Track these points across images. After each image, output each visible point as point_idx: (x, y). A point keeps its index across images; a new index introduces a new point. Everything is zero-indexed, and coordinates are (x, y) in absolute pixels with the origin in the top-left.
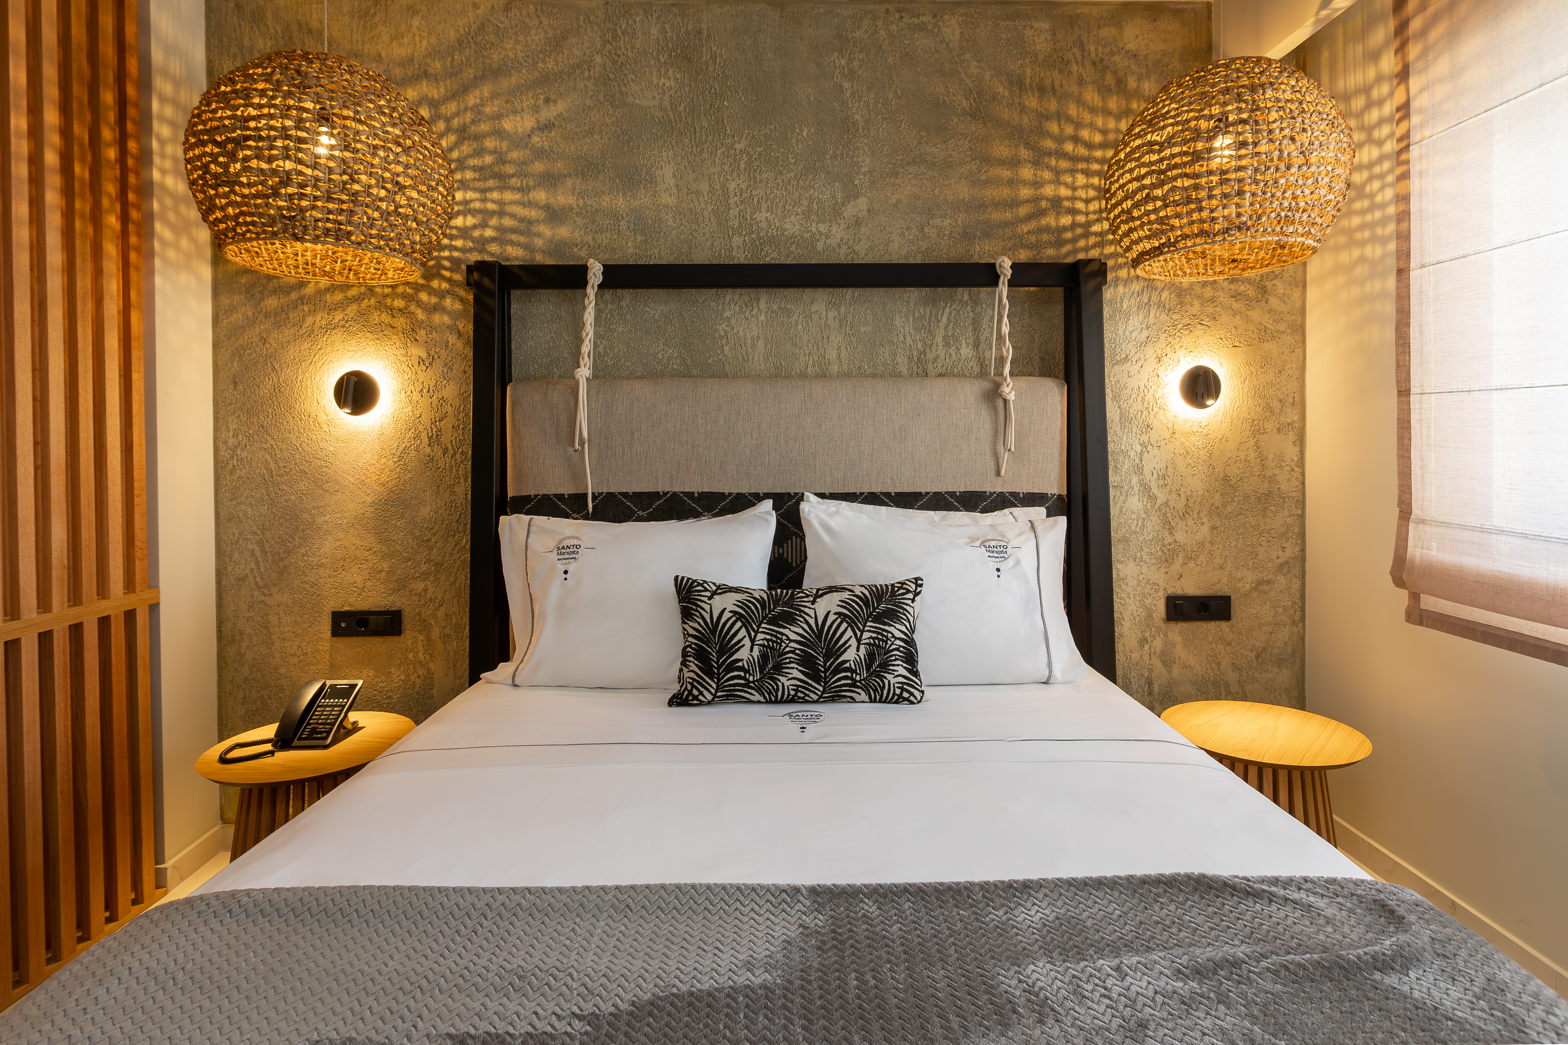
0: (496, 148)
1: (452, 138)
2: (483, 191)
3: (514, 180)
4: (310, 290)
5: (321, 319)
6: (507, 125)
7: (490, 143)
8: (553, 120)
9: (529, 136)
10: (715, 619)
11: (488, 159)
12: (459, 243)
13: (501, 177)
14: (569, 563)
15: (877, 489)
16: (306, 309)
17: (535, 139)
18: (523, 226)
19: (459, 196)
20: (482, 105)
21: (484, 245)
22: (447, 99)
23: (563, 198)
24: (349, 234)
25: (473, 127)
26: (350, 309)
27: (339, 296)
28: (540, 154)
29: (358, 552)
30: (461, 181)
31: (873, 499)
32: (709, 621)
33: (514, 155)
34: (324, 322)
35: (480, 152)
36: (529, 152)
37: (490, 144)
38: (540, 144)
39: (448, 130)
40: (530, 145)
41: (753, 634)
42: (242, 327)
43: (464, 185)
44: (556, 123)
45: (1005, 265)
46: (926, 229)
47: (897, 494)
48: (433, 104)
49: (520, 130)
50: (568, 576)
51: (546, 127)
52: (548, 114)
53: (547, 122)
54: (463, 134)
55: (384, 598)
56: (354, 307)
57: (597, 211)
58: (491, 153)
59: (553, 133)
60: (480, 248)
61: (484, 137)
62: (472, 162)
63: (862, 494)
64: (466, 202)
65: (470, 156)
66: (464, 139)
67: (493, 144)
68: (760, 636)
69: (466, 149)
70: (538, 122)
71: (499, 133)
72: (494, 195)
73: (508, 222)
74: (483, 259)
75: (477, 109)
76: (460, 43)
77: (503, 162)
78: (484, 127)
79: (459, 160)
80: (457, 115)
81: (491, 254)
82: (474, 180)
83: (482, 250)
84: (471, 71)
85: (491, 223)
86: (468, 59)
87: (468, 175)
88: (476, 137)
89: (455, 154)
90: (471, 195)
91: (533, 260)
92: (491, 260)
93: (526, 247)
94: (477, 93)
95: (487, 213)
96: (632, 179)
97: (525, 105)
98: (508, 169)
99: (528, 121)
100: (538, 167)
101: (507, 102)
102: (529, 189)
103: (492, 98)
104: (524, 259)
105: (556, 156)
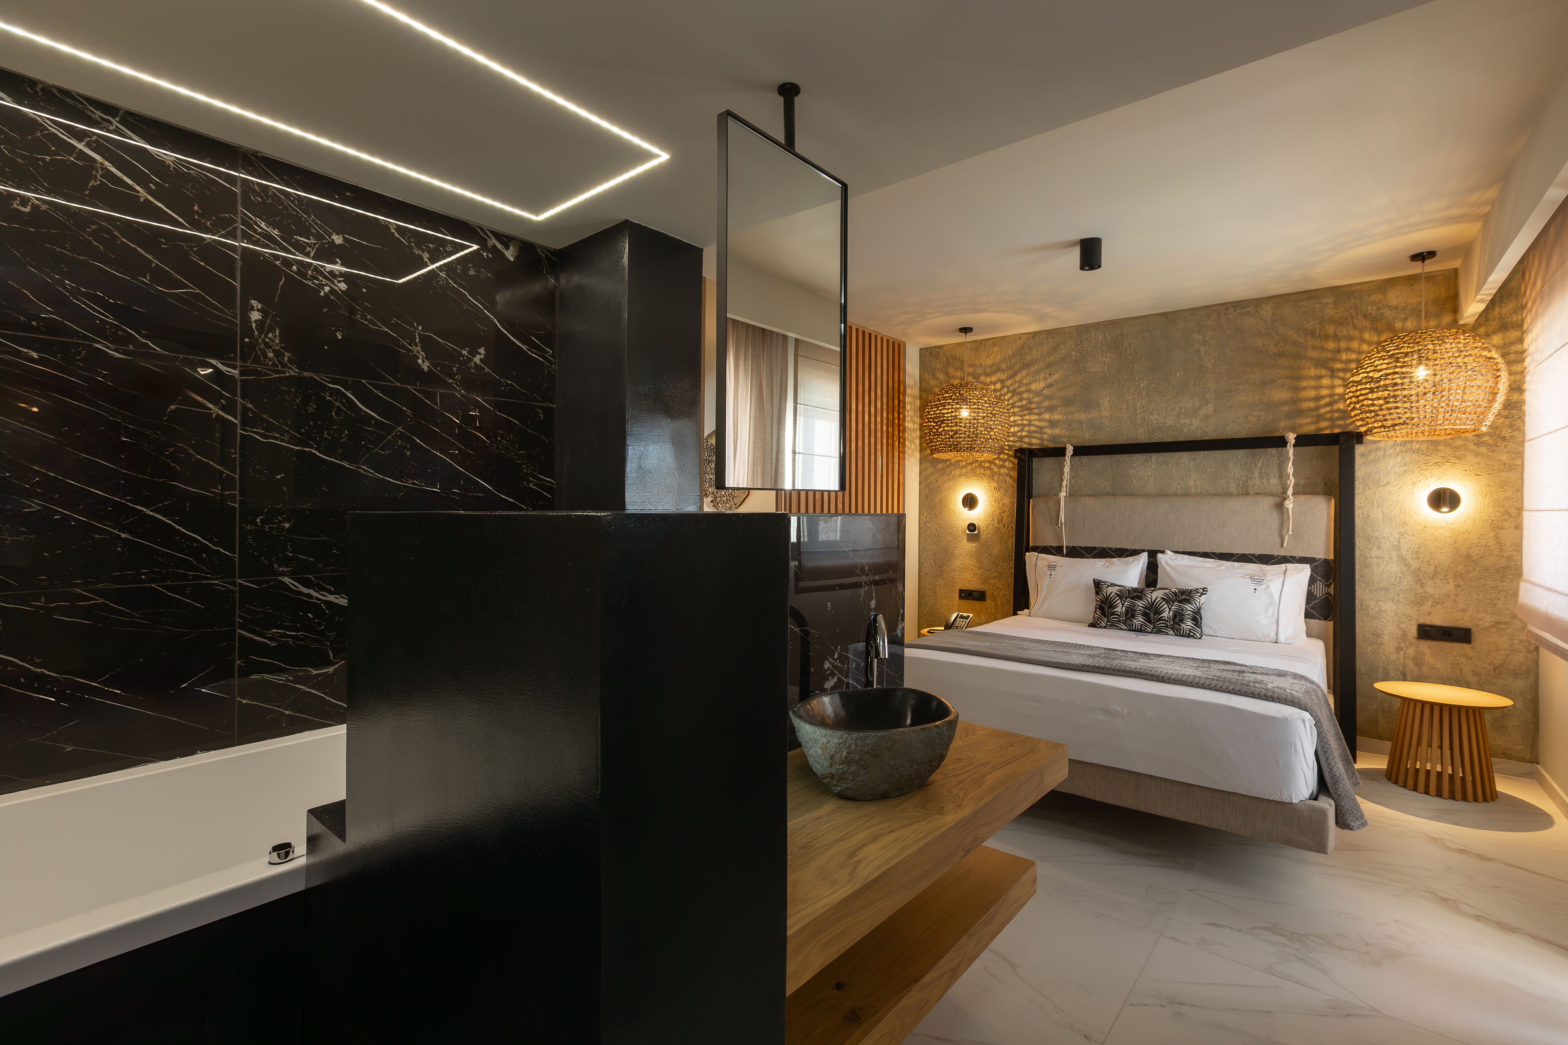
1: (1010, 395)
2: (1022, 416)
3: (1035, 410)
5: (958, 472)
6: (1033, 387)
7: (1025, 396)
8: (1053, 382)
9: (1043, 390)
10: (1108, 595)
11: (1025, 402)
12: (1011, 439)
13: (1030, 409)
14: (1052, 572)
15: (1208, 550)
16: (954, 468)
17: (1045, 392)
18: (1038, 430)
19: (1012, 419)
20: (1022, 380)
21: (1022, 439)
22: (1008, 379)
23: (1057, 416)
24: (975, 448)
25: (1018, 389)
26: (968, 467)
28: (1047, 398)
29: (970, 566)
30: (1013, 413)
31: (1205, 555)
32: (1105, 596)
33: (1036, 399)
35: (1021, 400)
36: (1042, 397)
38: (1047, 393)
39: (1008, 392)
40: (1043, 394)
41: (1123, 602)
42: (929, 476)
43: (1014, 414)
44: (1054, 384)
45: (1291, 438)
46: (1249, 418)
47: (1220, 554)
48: (1002, 382)
49: (1038, 388)
50: (1051, 576)
52: (1051, 380)
53: (1050, 384)
54: (1014, 393)
55: (978, 584)
56: (970, 467)
57: (1072, 421)
58: (1025, 399)
59: (1053, 388)
60: (1020, 440)
61: (1023, 393)
62: (1017, 404)
63: (1200, 552)
64: (1015, 421)
65: (1017, 402)
66: (1014, 395)
67: (1027, 396)
68: (1126, 603)
69: (1015, 399)
70: (1047, 384)
71: (1029, 391)
72: (1027, 417)
73: (1032, 428)
74: (1022, 445)
75: (1020, 382)
76: (1013, 355)
77: (1031, 403)
78: (1023, 389)
79: (1012, 404)
80: (1012, 385)
81: (1025, 443)
82: (1018, 411)
83: (1021, 441)
84: (1018, 366)
85: (1025, 429)
86: (1017, 361)
87: (1016, 410)
88: (1019, 394)
89: (1011, 402)
90: (1017, 418)
91: (1043, 445)
92: (1025, 446)
93: (1040, 439)
94: (1020, 375)
95: (1024, 425)
96: (1088, 405)
97: (1041, 377)
98: (1034, 406)
99: (1042, 384)
100: (1046, 403)
101: (1033, 377)
102: (1042, 413)
103: (1027, 376)
104: (1039, 445)
105: (1054, 398)
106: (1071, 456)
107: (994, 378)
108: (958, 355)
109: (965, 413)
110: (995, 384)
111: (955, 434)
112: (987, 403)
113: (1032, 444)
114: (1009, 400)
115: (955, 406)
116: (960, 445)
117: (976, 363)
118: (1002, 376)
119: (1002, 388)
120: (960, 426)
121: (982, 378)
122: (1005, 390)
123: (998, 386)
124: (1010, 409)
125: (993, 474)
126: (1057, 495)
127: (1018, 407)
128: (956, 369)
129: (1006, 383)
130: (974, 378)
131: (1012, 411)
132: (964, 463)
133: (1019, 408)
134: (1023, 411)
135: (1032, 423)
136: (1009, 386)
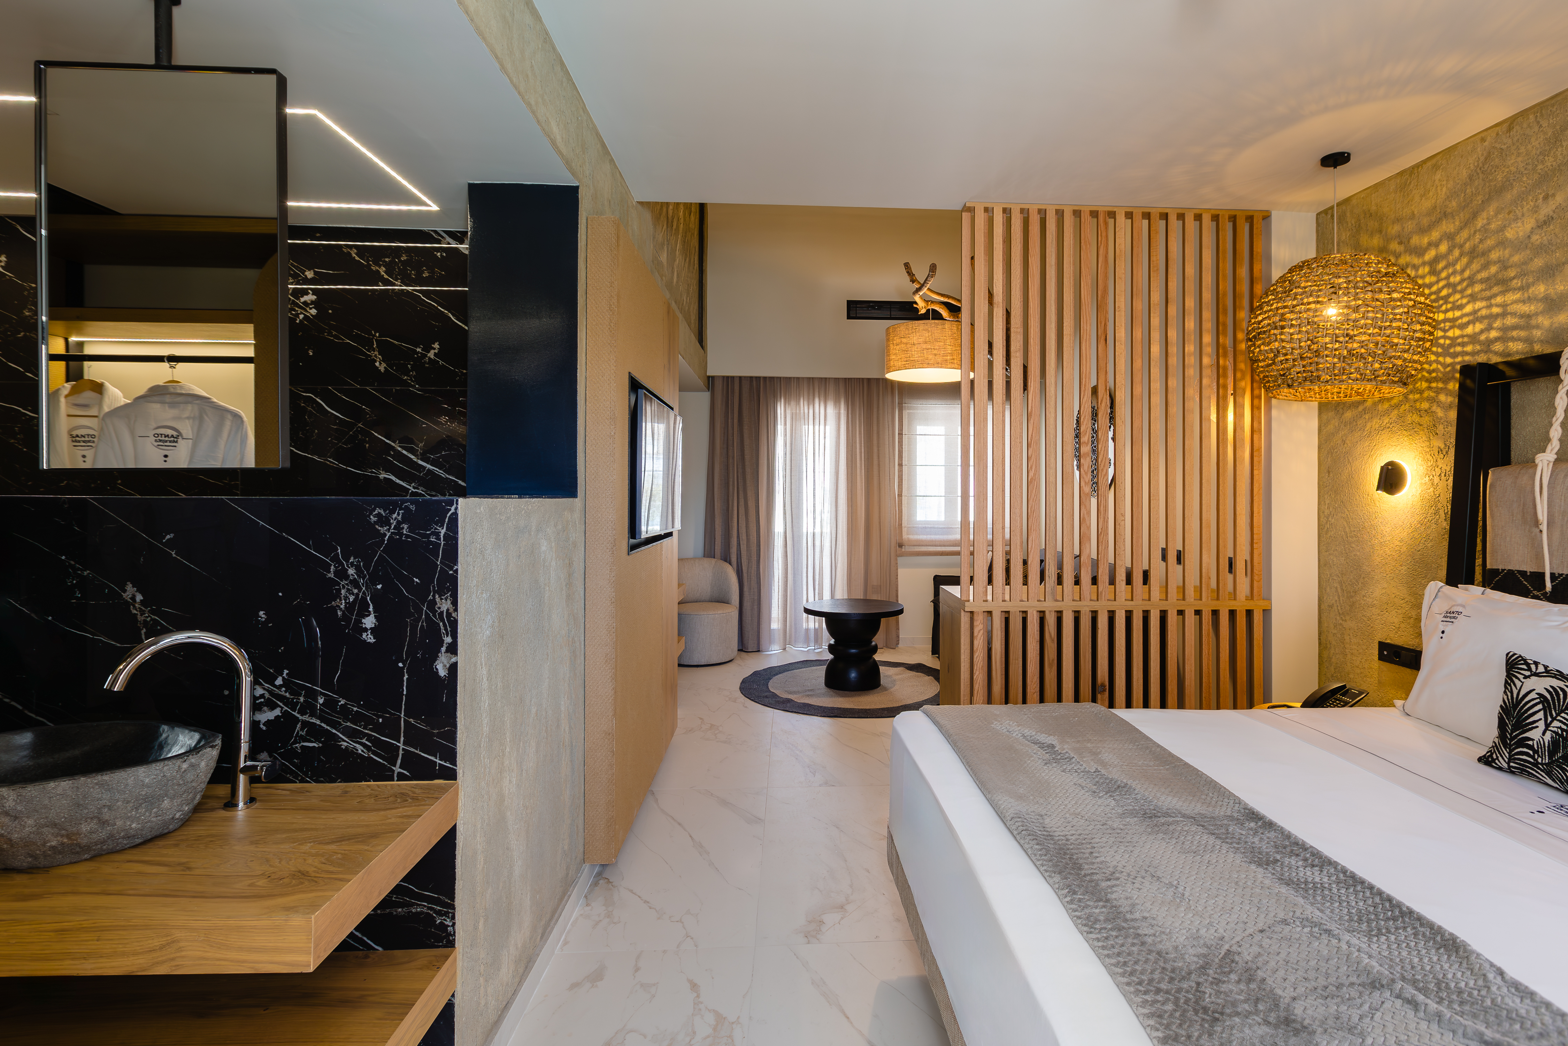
0: (1499, 257)
1: (1465, 260)
2: (1488, 299)
3: (1514, 281)
4: (1369, 403)
5: (1375, 423)
6: (1510, 234)
8: (1551, 213)
9: (1529, 237)
10: (1520, 696)
11: (1493, 269)
14: (1447, 625)
16: (1367, 417)
17: (1535, 238)
20: (1489, 224)
21: (1489, 345)
25: (1481, 246)
26: (1393, 413)
27: (1386, 405)
29: (1396, 600)
32: (1515, 696)
34: (1377, 426)
35: (1485, 266)
36: (1528, 252)
37: (1494, 256)
38: (1539, 240)
39: (1461, 255)
40: (1530, 245)
41: (1549, 719)
44: (1555, 216)
48: (1450, 237)
49: (1521, 234)
50: (1443, 635)
51: (1545, 223)
52: (1546, 210)
53: (1546, 218)
54: (1473, 254)
55: (1413, 639)
56: (1396, 412)
58: (1495, 263)
59: (1552, 227)
61: (1490, 251)
62: (1484, 275)
64: (1474, 312)
65: (1478, 272)
66: (1474, 258)
67: (1497, 255)
68: (1556, 724)
69: (1475, 266)
70: (1537, 221)
71: (1502, 244)
72: (1499, 300)
73: (1510, 321)
74: (1489, 359)
76: (1471, 178)
77: (1505, 268)
78: (1490, 242)
79: (1469, 278)
80: (1468, 239)
81: (1496, 353)
82: (1482, 290)
83: (1488, 351)
85: (1495, 325)
87: (1477, 288)
88: (1483, 254)
89: (1467, 274)
90: (1479, 305)
91: (1531, 352)
92: (1495, 359)
94: (1484, 215)
95: (1493, 317)
97: (1525, 209)
98: (1512, 273)
99: (1529, 224)
100: (1539, 262)
101: (1509, 213)
102: (1528, 286)
103: (1496, 215)
104: (1522, 353)
105: (1554, 248)
107: (1435, 235)
108: (1373, 208)
113: (1509, 355)
114: (1463, 271)
117: (1404, 214)
118: (1448, 226)
119: (1450, 251)
121: (1414, 240)
123: (1443, 248)
124: (1465, 289)
127: (1482, 281)
128: (1372, 234)
129: (1459, 239)
130: (1401, 243)
131: (1469, 292)
133: (1482, 283)
134: (1491, 288)
135: (1510, 309)
136: (1465, 243)
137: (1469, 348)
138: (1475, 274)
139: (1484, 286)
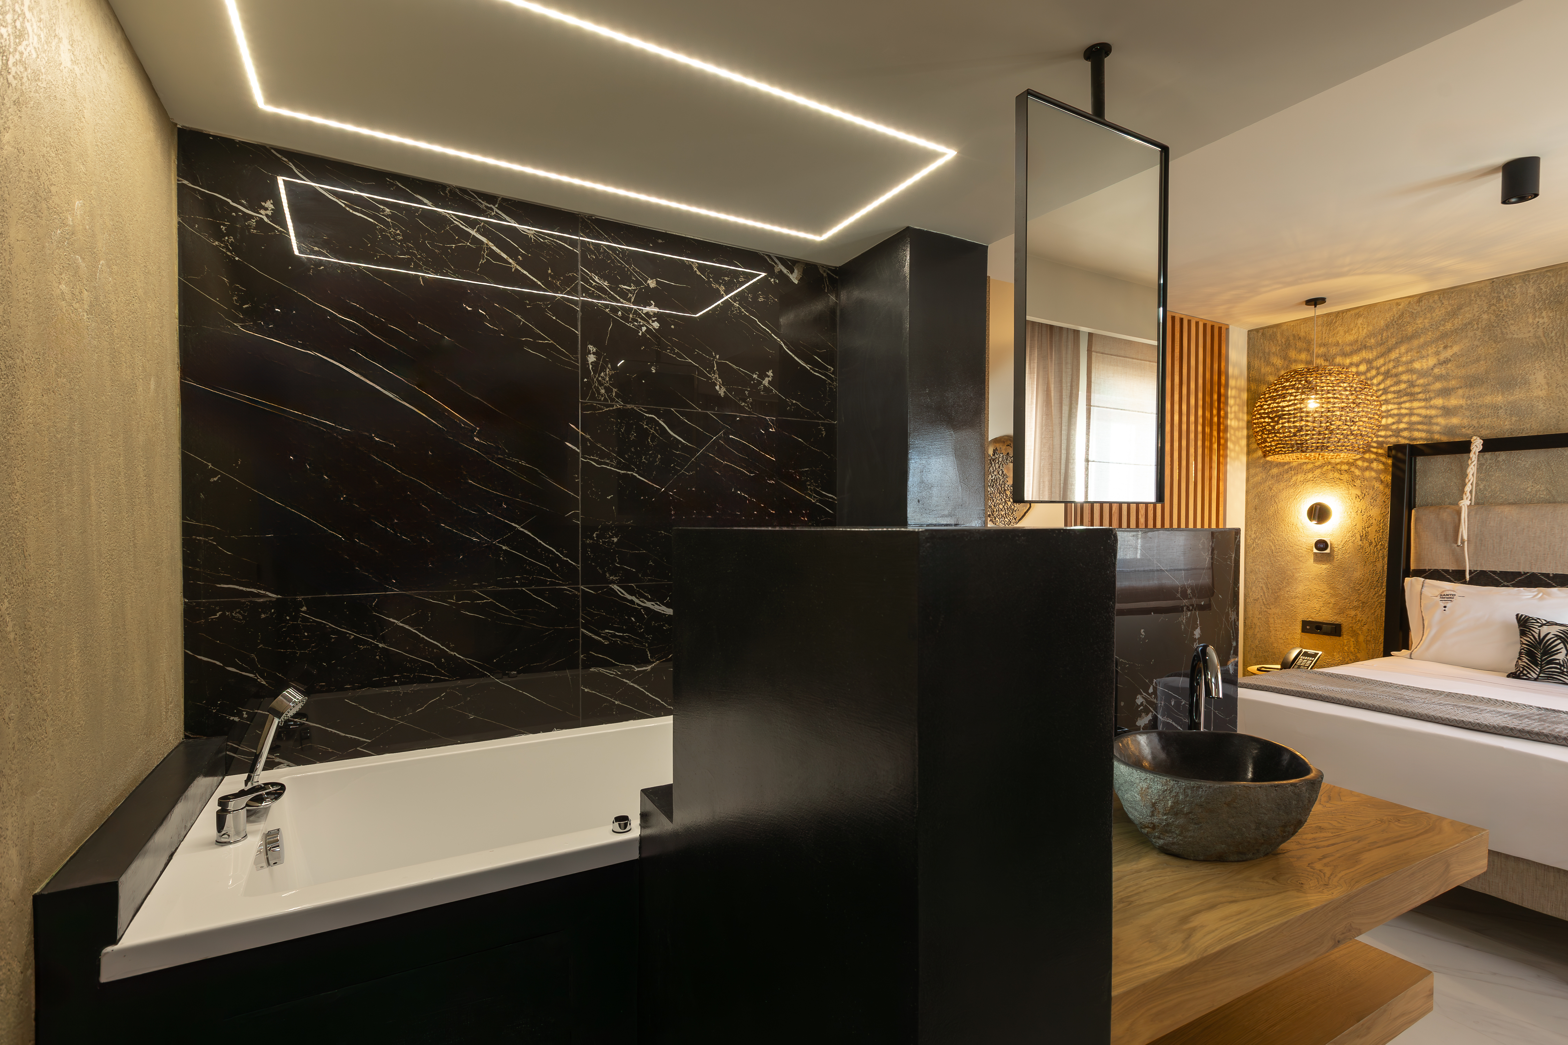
0: (1409, 379)
1: (1380, 378)
2: (1400, 404)
3: (1420, 395)
4: (1295, 464)
5: (1301, 477)
6: (1417, 366)
8: (1449, 358)
9: (1432, 369)
11: (1403, 386)
13: (1411, 394)
14: (1447, 603)
16: (1292, 474)
17: (1436, 370)
18: (1425, 420)
19: (1384, 408)
20: (1401, 357)
21: (1399, 432)
22: (1377, 358)
23: (1455, 401)
24: (1328, 447)
25: (1393, 371)
26: (1316, 472)
28: (1438, 378)
29: (1317, 593)
30: (1385, 400)
33: (1421, 381)
35: (1398, 383)
36: (1431, 379)
37: (1404, 377)
38: (1440, 372)
39: (1378, 374)
40: (1433, 374)
42: (1260, 483)
43: (1387, 402)
48: (1369, 362)
49: (1425, 367)
50: (1446, 608)
51: (1444, 362)
52: (1446, 355)
53: (1445, 360)
54: (1387, 374)
55: (1333, 618)
56: (1318, 471)
57: (1480, 406)
58: (1405, 382)
59: (1449, 365)
60: (1396, 434)
61: (1401, 374)
62: (1392, 389)
64: (1388, 411)
65: (1391, 386)
66: (1388, 377)
67: (1407, 377)
69: (1388, 382)
70: (1438, 360)
71: (1411, 371)
72: (1407, 405)
73: (1415, 419)
74: (1399, 441)
75: (1397, 361)
76: (1386, 327)
77: (1414, 386)
78: (1402, 369)
79: (1384, 389)
80: (1384, 365)
81: (1405, 438)
82: (1394, 398)
83: (1398, 436)
84: (1394, 340)
85: (1404, 420)
86: (1392, 334)
87: (1390, 396)
88: (1396, 375)
89: (1382, 386)
90: (1390, 407)
91: (1432, 439)
92: (1403, 441)
93: (1427, 431)
94: (1397, 351)
95: (1402, 416)
96: (1508, 384)
97: (1430, 352)
98: (1417, 390)
99: (1431, 361)
100: (1438, 385)
101: (1417, 352)
102: (1431, 399)
103: (1407, 352)
104: (1426, 439)
105: (1451, 378)
106: (1479, 452)
107: (1356, 359)
108: (1302, 334)
109: (1312, 404)
110: (1357, 365)
111: (1299, 431)
112: (1347, 390)
113: (1415, 439)
114: (1379, 384)
115: (1298, 397)
116: (1307, 444)
117: (1330, 342)
118: (1369, 355)
119: (1368, 370)
120: (1307, 421)
121: (1338, 360)
122: (1374, 372)
123: (1363, 368)
124: (1381, 395)
125: (1354, 478)
126: (1456, 503)
127: (1394, 392)
128: (1300, 351)
129: (1375, 364)
130: (1326, 360)
131: (1383, 397)
132: (1310, 466)
134: (1401, 397)
135: (1415, 411)
136: (1381, 367)
137: (1382, 433)
138: (1389, 387)
139: (1396, 396)
